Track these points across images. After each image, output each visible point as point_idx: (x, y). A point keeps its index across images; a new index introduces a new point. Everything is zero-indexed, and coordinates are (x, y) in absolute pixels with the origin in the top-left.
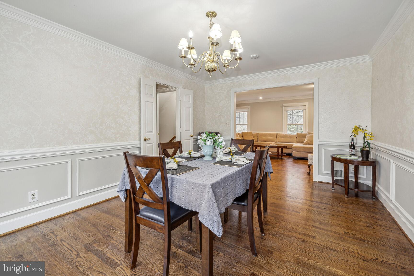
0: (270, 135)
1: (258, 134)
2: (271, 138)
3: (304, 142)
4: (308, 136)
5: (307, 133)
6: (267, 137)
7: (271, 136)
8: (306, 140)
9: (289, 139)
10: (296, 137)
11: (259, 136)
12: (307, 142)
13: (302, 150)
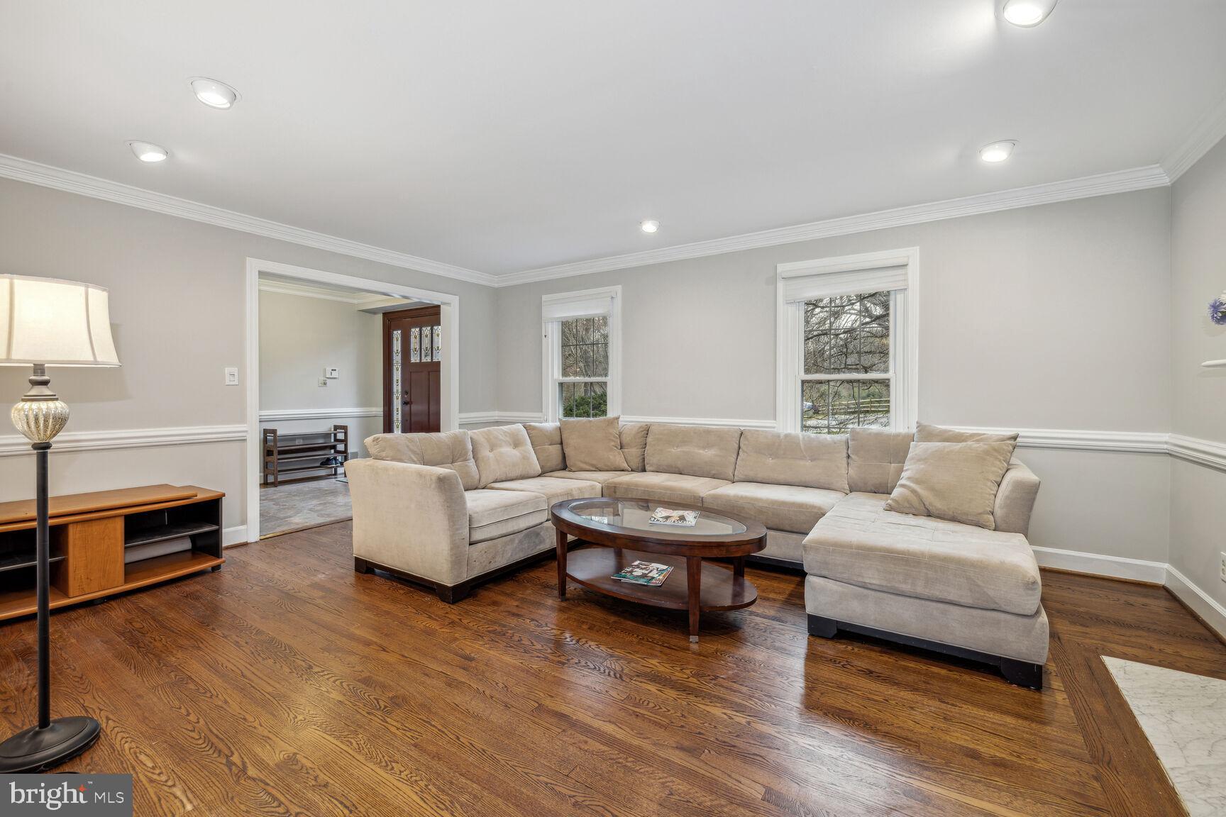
0: (706, 436)
1: (646, 430)
2: (708, 454)
3: (896, 492)
4: (916, 449)
5: (914, 430)
6: (685, 449)
7: (708, 446)
8: (909, 478)
9: (809, 463)
10: (845, 455)
11: (649, 439)
12: (914, 491)
13: (873, 578)
